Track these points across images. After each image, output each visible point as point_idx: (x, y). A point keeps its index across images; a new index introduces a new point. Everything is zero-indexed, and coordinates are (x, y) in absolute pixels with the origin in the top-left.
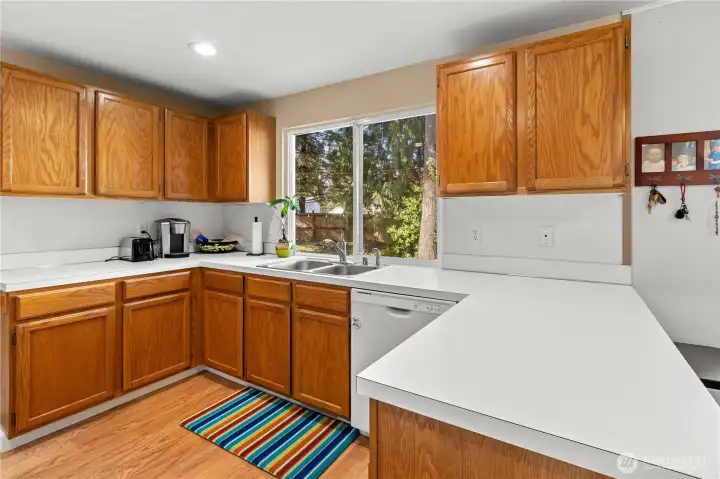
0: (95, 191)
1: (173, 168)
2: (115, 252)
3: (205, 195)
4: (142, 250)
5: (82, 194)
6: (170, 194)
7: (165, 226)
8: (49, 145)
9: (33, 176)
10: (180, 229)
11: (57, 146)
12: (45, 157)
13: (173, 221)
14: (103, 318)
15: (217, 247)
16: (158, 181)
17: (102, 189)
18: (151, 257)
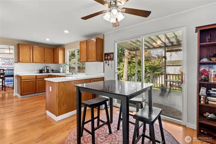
0: (33, 62)
1: (46, 58)
2: (37, 72)
3: (53, 62)
4: (41, 71)
5: (31, 62)
6: (46, 62)
7: (45, 68)
8: (26, 55)
9: (24, 60)
10: (48, 68)
11: (27, 55)
12: (25, 57)
13: (47, 67)
14: (34, 81)
15: (55, 72)
16: (43, 60)
17: (34, 61)
18: (43, 73)
